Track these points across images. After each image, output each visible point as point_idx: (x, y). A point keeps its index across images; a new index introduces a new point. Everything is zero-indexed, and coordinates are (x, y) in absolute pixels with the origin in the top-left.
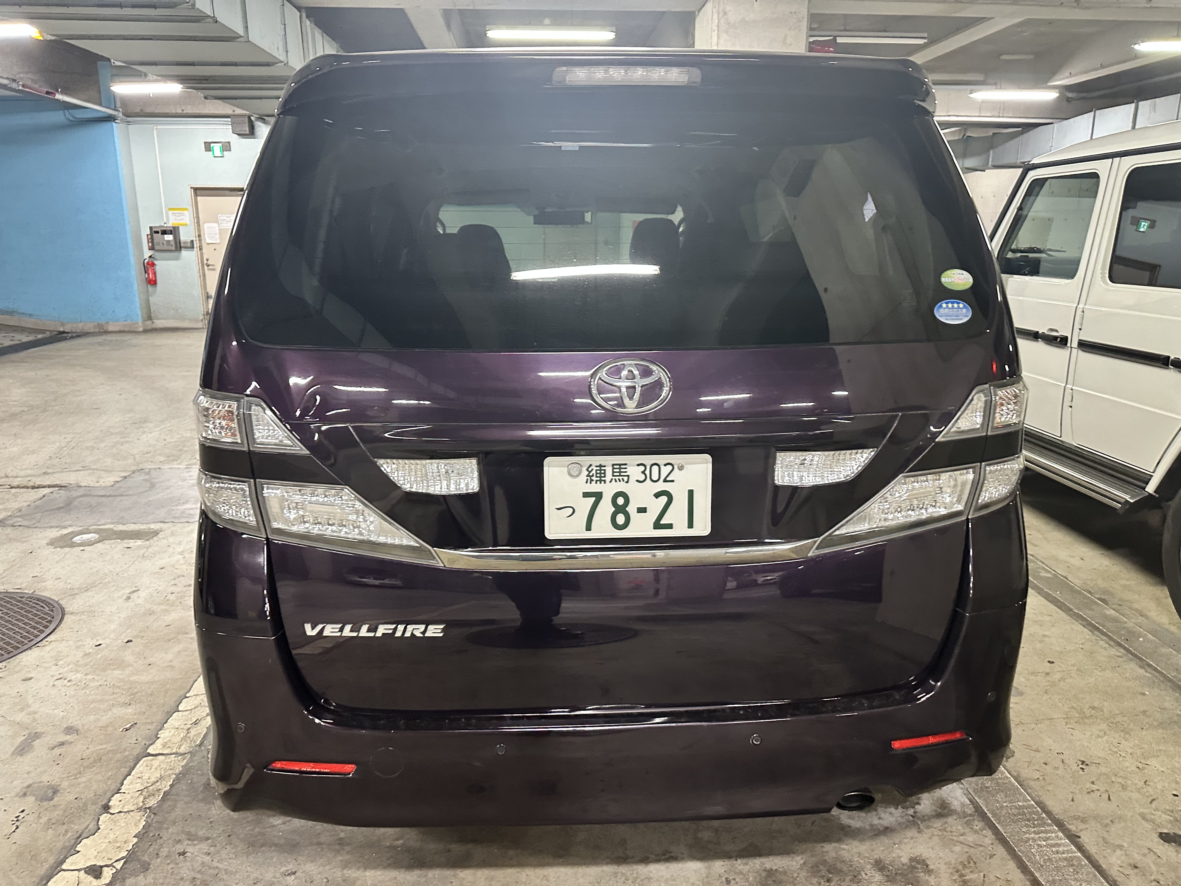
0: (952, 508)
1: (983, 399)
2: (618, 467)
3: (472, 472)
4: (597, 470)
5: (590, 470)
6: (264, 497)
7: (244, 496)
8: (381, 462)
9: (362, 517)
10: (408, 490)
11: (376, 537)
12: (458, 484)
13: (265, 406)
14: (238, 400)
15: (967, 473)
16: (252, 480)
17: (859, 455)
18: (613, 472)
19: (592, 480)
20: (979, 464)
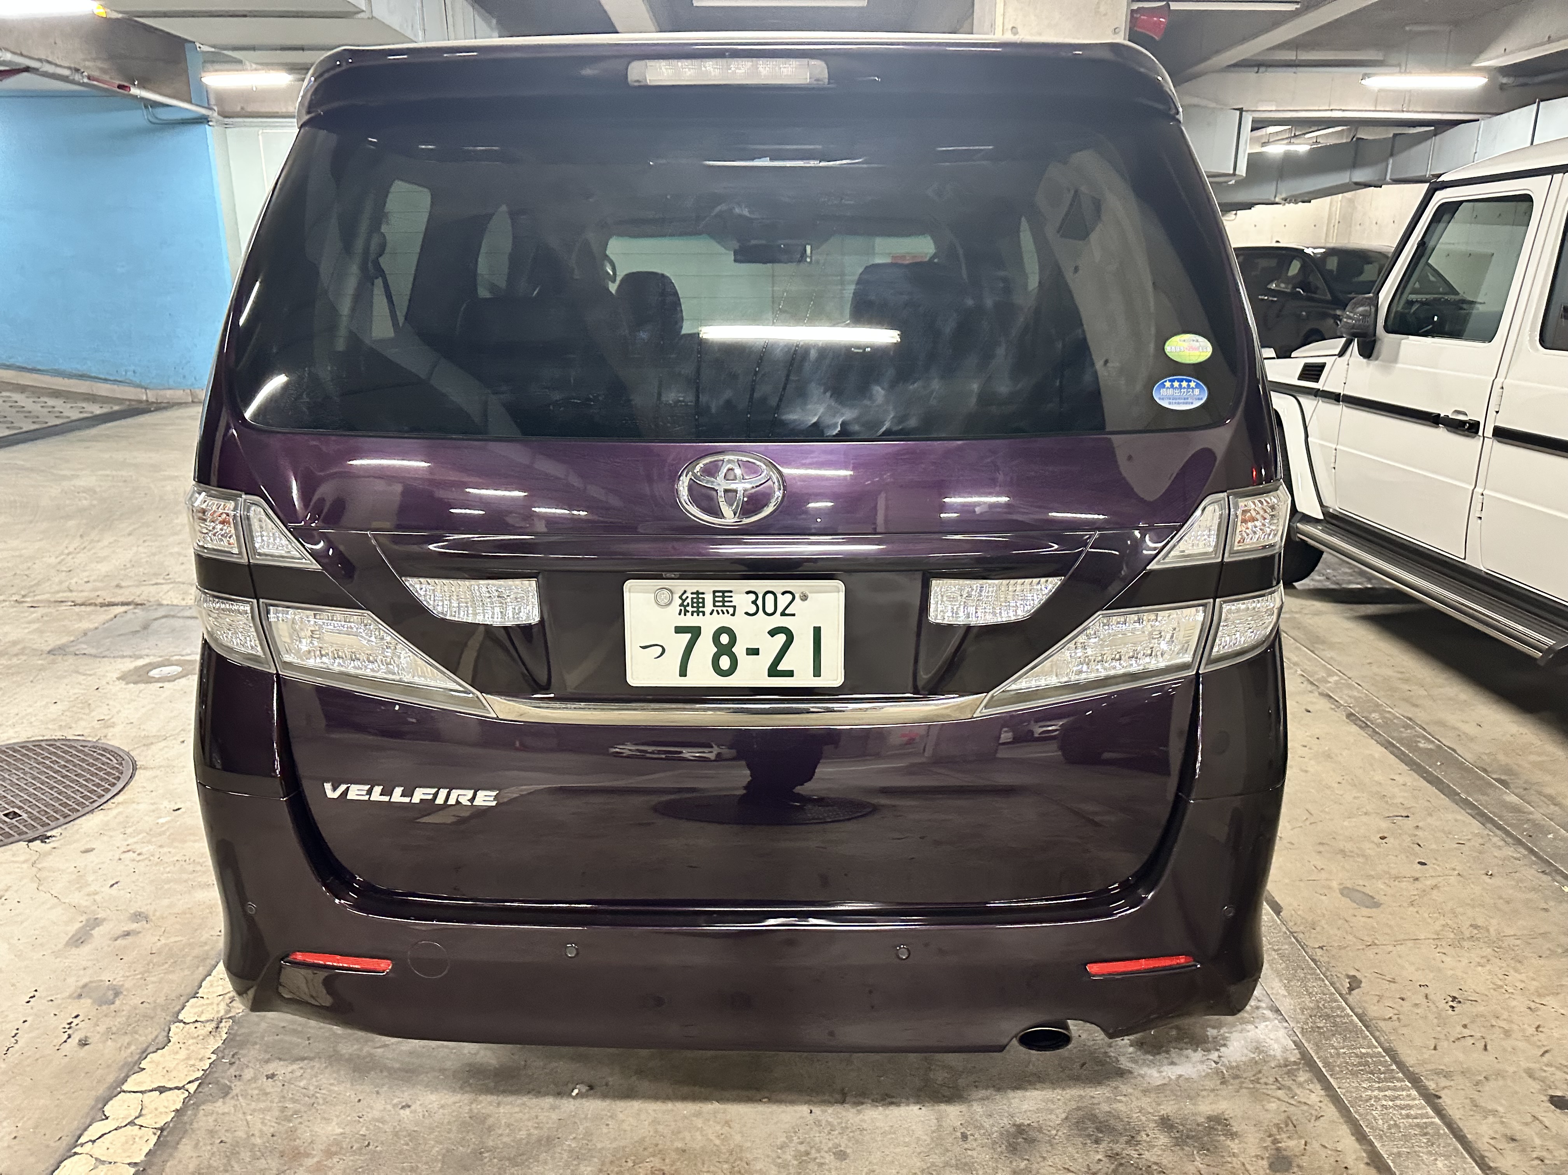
0: (1173, 659)
1: (1218, 513)
2: (720, 594)
3: (532, 597)
4: (692, 599)
5: (684, 597)
6: (271, 625)
7: (245, 619)
8: (411, 581)
10: (448, 618)
11: (410, 677)
12: (516, 612)
13: (267, 507)
15: (1197, 611)
16: (255, 601)
17: (1041, 585)
18: (715, 601)
19: (686, 611)
20: (1211, 600)
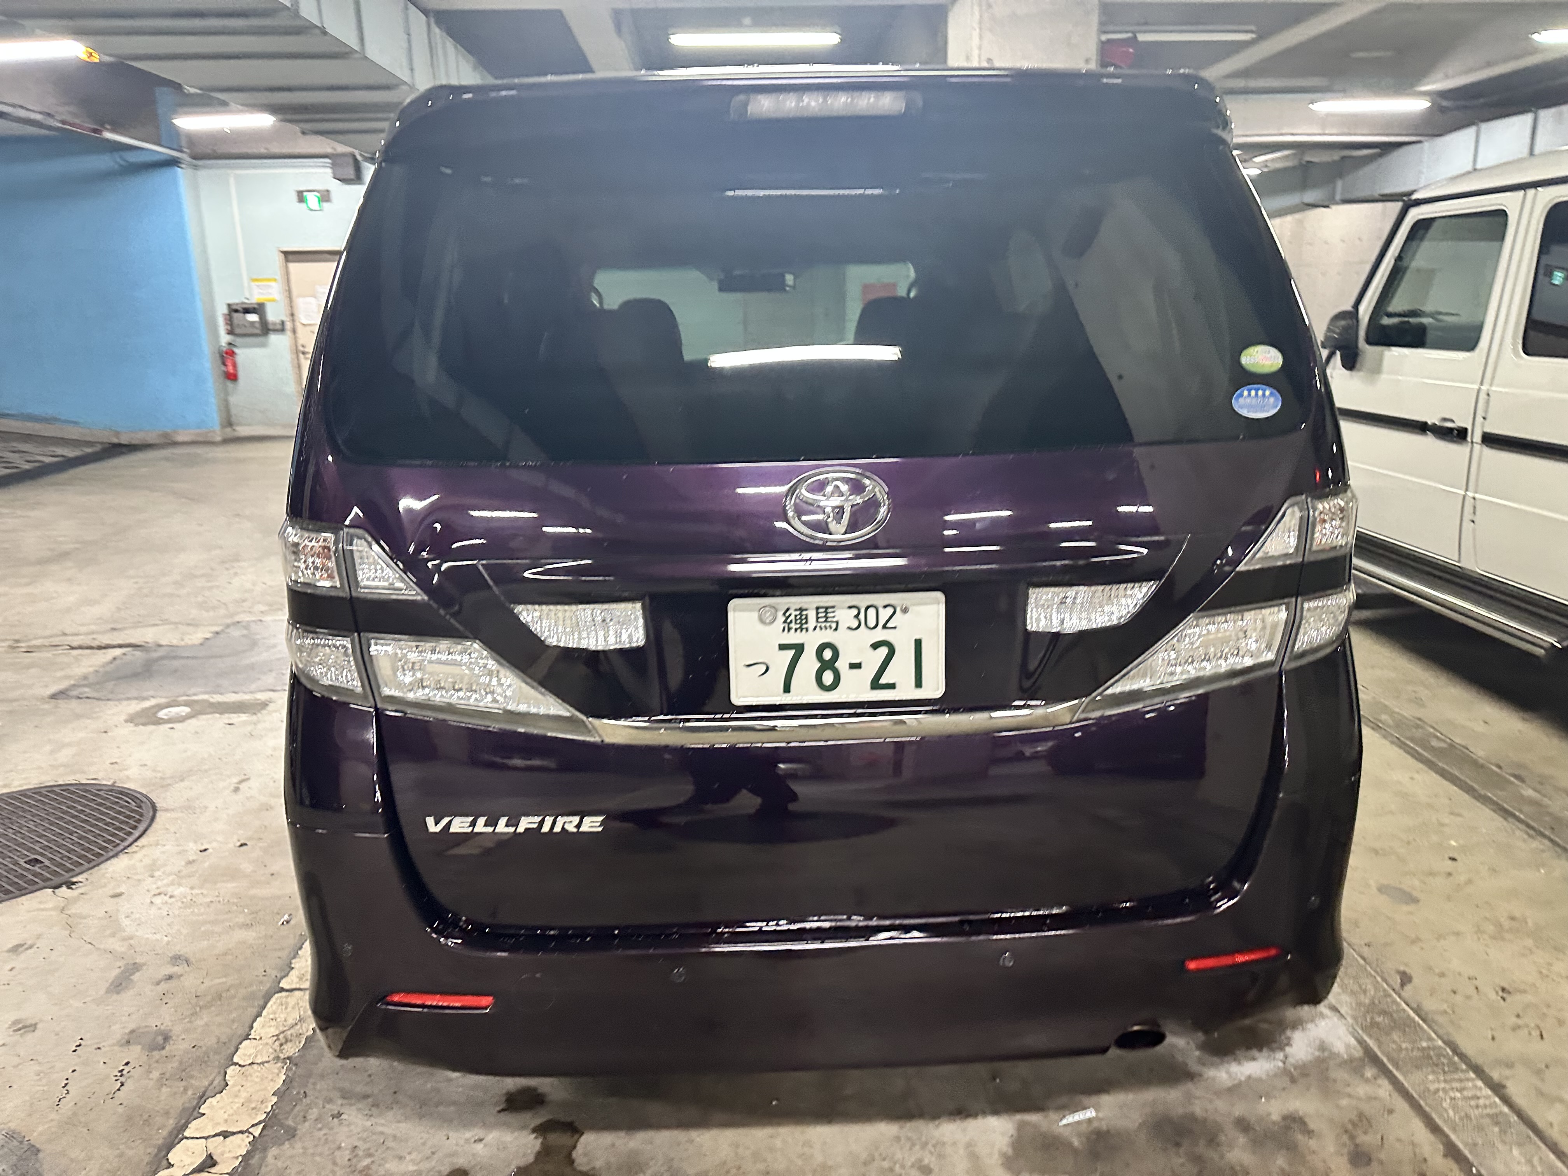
0: (1257, 657)
1: (1298, 514)
2: (823, 610)
3: (636, 619)
4: (796, 616)
5: (787, 614)
6: (371, 656)
7: (346, 654)
8: (518, 609)
9: (495, 680)
10: (554, 644)
11: (515, 705)
12: (618, 635)
13: (370, 539)
14: (335, 531)
15: (1279, 611)
16: (356, 634)
17: (1136, 590)
18: (818, 618)
19: (789, 629)
20: (1294, 600)
